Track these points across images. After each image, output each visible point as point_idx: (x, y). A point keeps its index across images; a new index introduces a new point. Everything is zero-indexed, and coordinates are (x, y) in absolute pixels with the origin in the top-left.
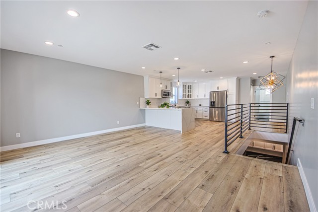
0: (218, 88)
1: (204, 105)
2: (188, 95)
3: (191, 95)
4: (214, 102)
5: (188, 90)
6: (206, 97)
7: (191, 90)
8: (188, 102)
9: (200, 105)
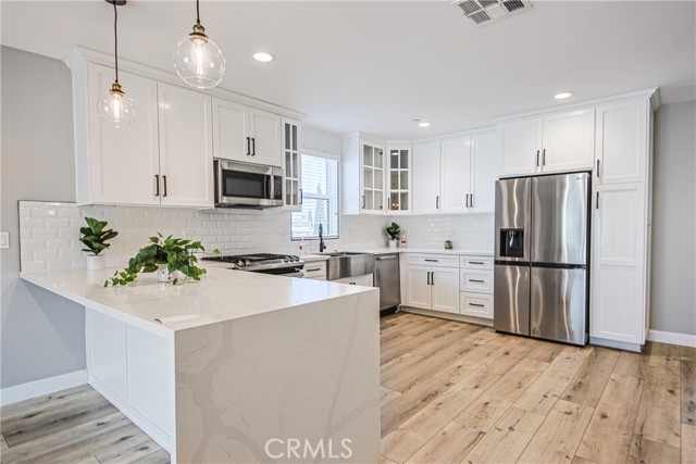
0: (541, 158)
1: (464, 247)
2: (394, 197)
3: (404, 196)
4: (519, 234)
5: (394, 176)
6: (477, 209)
7: (404, 175)
8: (393, 232)
9: (449, 246)
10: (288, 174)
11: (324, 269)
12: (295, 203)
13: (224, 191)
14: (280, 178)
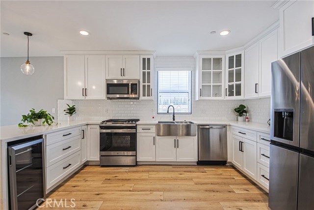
2: (231, 88)
5: (231, 74)
7: (238, 71)
8: (241, 111)
10: (144, 82)
11: (153, 129)
12: (148, 95)
13: (108, 93)
14: (136, 84)
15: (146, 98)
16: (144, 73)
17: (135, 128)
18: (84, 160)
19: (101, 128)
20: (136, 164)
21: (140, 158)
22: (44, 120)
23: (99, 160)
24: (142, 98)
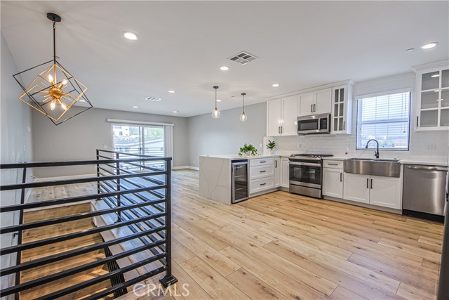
10: (336, 115)
11: (341, 165)
12: (341, 129)
13: (299, 129)
14: (326, 119)
15: (338, 132)
16: (336, 106)
17: (321, 162)
18: (277, 185)
19: (291, 160)
20: (322, 198)
21: (326, 193)
22: (251, 152)
23: (288, 187)
24: (333, 132)
